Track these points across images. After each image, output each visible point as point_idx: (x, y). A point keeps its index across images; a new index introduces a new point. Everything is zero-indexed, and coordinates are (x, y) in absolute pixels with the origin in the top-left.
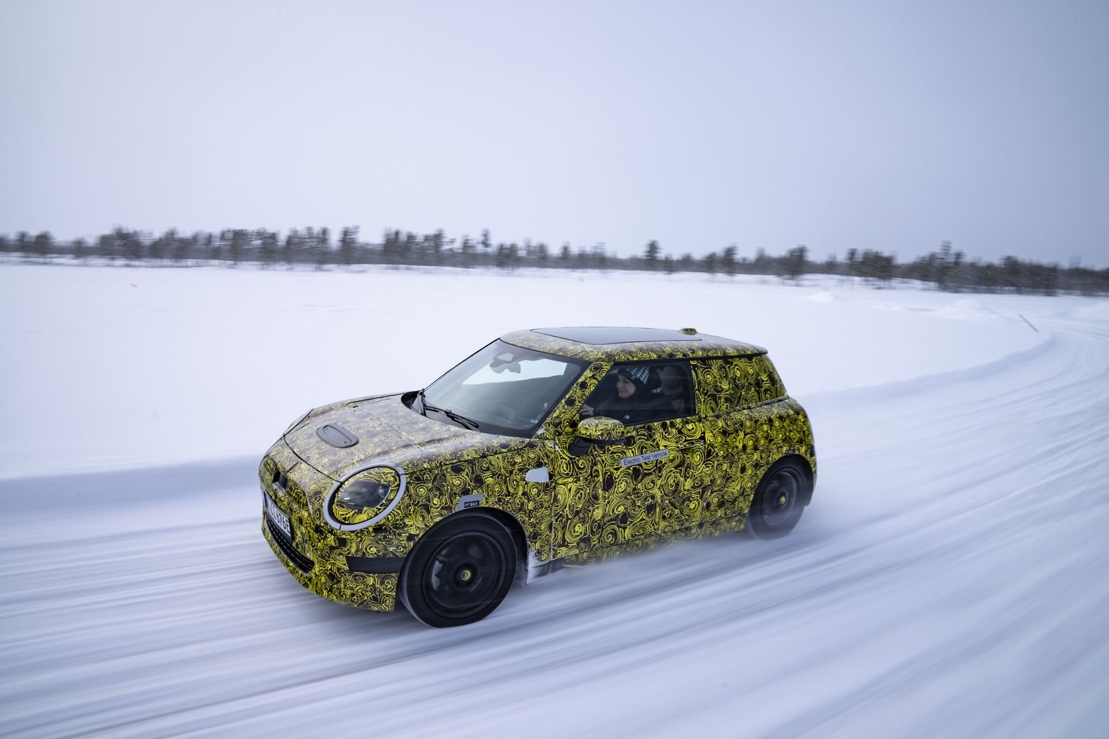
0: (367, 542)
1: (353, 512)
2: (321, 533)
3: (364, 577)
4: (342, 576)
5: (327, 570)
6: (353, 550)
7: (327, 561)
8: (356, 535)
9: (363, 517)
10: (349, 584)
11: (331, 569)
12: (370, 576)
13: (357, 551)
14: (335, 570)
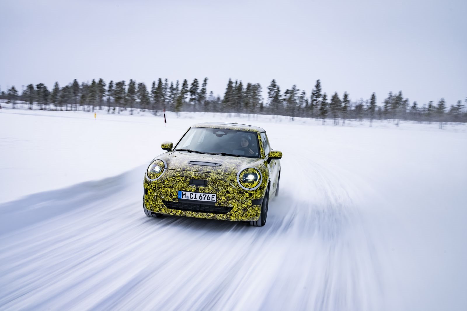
0: (258, 193)
1: (251, 184)
2: (242, 193)
3: (255, 207)
4: (248, 208)
5: (243, 208)
6: (254, 197)
7: (243, 204)
8: (255, 191)
9: (255, 185)
10: (250, 211)
11: (245, 207)
12: (257, 206)
13: (255, 197)
14: (246, 206)
